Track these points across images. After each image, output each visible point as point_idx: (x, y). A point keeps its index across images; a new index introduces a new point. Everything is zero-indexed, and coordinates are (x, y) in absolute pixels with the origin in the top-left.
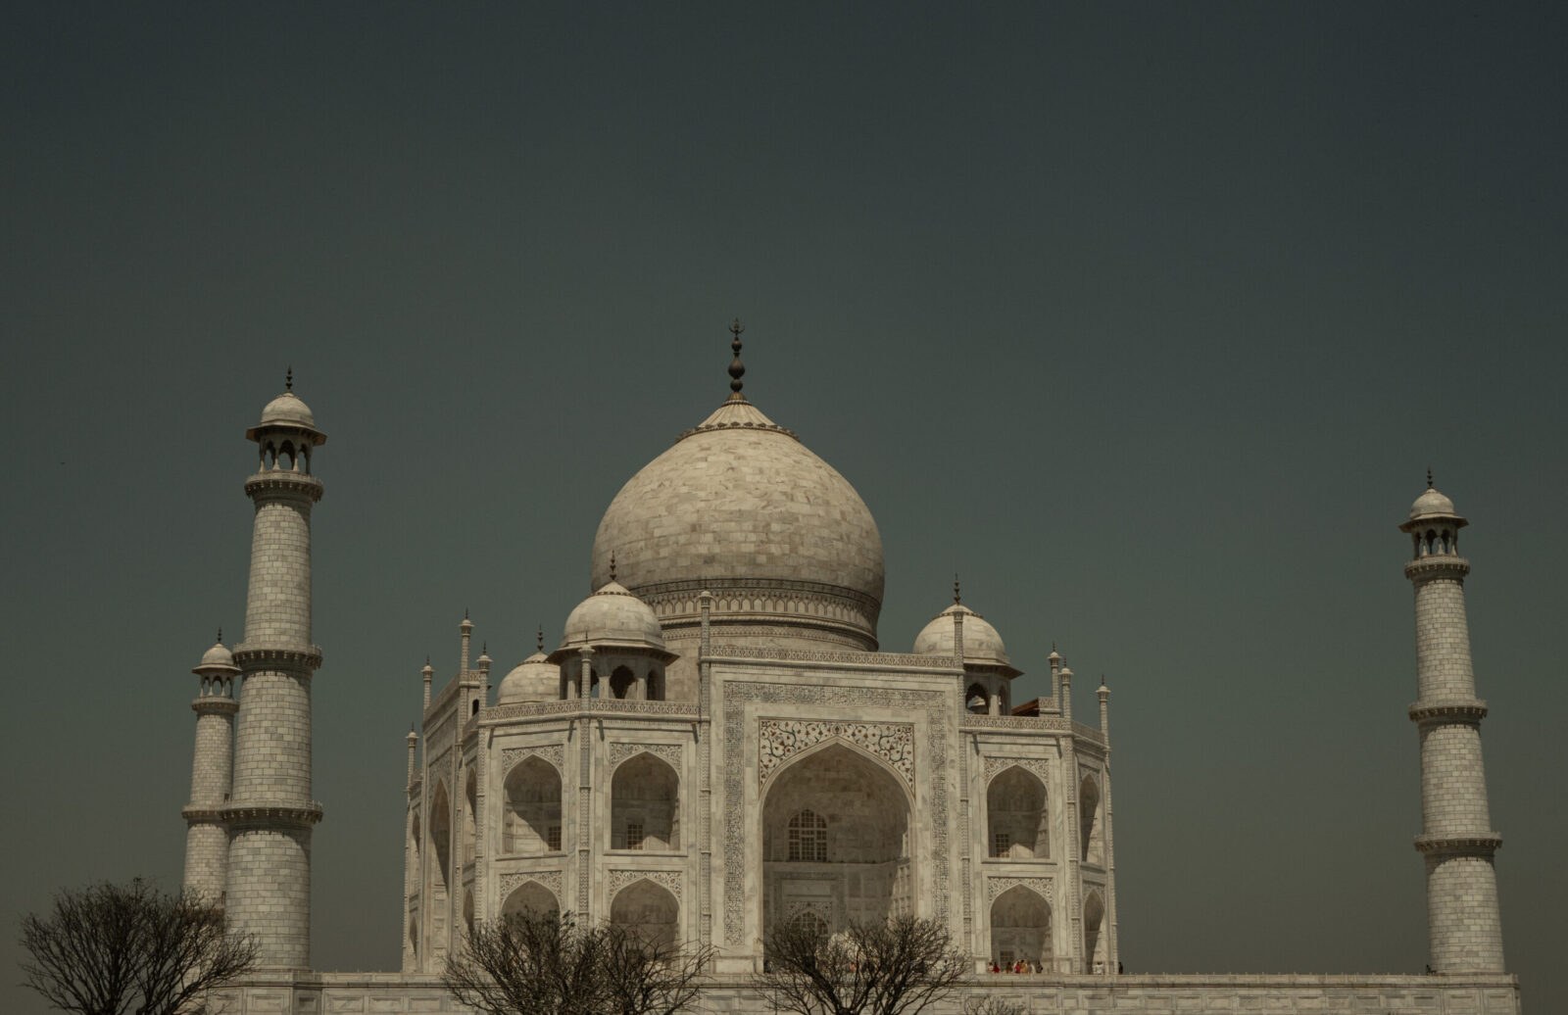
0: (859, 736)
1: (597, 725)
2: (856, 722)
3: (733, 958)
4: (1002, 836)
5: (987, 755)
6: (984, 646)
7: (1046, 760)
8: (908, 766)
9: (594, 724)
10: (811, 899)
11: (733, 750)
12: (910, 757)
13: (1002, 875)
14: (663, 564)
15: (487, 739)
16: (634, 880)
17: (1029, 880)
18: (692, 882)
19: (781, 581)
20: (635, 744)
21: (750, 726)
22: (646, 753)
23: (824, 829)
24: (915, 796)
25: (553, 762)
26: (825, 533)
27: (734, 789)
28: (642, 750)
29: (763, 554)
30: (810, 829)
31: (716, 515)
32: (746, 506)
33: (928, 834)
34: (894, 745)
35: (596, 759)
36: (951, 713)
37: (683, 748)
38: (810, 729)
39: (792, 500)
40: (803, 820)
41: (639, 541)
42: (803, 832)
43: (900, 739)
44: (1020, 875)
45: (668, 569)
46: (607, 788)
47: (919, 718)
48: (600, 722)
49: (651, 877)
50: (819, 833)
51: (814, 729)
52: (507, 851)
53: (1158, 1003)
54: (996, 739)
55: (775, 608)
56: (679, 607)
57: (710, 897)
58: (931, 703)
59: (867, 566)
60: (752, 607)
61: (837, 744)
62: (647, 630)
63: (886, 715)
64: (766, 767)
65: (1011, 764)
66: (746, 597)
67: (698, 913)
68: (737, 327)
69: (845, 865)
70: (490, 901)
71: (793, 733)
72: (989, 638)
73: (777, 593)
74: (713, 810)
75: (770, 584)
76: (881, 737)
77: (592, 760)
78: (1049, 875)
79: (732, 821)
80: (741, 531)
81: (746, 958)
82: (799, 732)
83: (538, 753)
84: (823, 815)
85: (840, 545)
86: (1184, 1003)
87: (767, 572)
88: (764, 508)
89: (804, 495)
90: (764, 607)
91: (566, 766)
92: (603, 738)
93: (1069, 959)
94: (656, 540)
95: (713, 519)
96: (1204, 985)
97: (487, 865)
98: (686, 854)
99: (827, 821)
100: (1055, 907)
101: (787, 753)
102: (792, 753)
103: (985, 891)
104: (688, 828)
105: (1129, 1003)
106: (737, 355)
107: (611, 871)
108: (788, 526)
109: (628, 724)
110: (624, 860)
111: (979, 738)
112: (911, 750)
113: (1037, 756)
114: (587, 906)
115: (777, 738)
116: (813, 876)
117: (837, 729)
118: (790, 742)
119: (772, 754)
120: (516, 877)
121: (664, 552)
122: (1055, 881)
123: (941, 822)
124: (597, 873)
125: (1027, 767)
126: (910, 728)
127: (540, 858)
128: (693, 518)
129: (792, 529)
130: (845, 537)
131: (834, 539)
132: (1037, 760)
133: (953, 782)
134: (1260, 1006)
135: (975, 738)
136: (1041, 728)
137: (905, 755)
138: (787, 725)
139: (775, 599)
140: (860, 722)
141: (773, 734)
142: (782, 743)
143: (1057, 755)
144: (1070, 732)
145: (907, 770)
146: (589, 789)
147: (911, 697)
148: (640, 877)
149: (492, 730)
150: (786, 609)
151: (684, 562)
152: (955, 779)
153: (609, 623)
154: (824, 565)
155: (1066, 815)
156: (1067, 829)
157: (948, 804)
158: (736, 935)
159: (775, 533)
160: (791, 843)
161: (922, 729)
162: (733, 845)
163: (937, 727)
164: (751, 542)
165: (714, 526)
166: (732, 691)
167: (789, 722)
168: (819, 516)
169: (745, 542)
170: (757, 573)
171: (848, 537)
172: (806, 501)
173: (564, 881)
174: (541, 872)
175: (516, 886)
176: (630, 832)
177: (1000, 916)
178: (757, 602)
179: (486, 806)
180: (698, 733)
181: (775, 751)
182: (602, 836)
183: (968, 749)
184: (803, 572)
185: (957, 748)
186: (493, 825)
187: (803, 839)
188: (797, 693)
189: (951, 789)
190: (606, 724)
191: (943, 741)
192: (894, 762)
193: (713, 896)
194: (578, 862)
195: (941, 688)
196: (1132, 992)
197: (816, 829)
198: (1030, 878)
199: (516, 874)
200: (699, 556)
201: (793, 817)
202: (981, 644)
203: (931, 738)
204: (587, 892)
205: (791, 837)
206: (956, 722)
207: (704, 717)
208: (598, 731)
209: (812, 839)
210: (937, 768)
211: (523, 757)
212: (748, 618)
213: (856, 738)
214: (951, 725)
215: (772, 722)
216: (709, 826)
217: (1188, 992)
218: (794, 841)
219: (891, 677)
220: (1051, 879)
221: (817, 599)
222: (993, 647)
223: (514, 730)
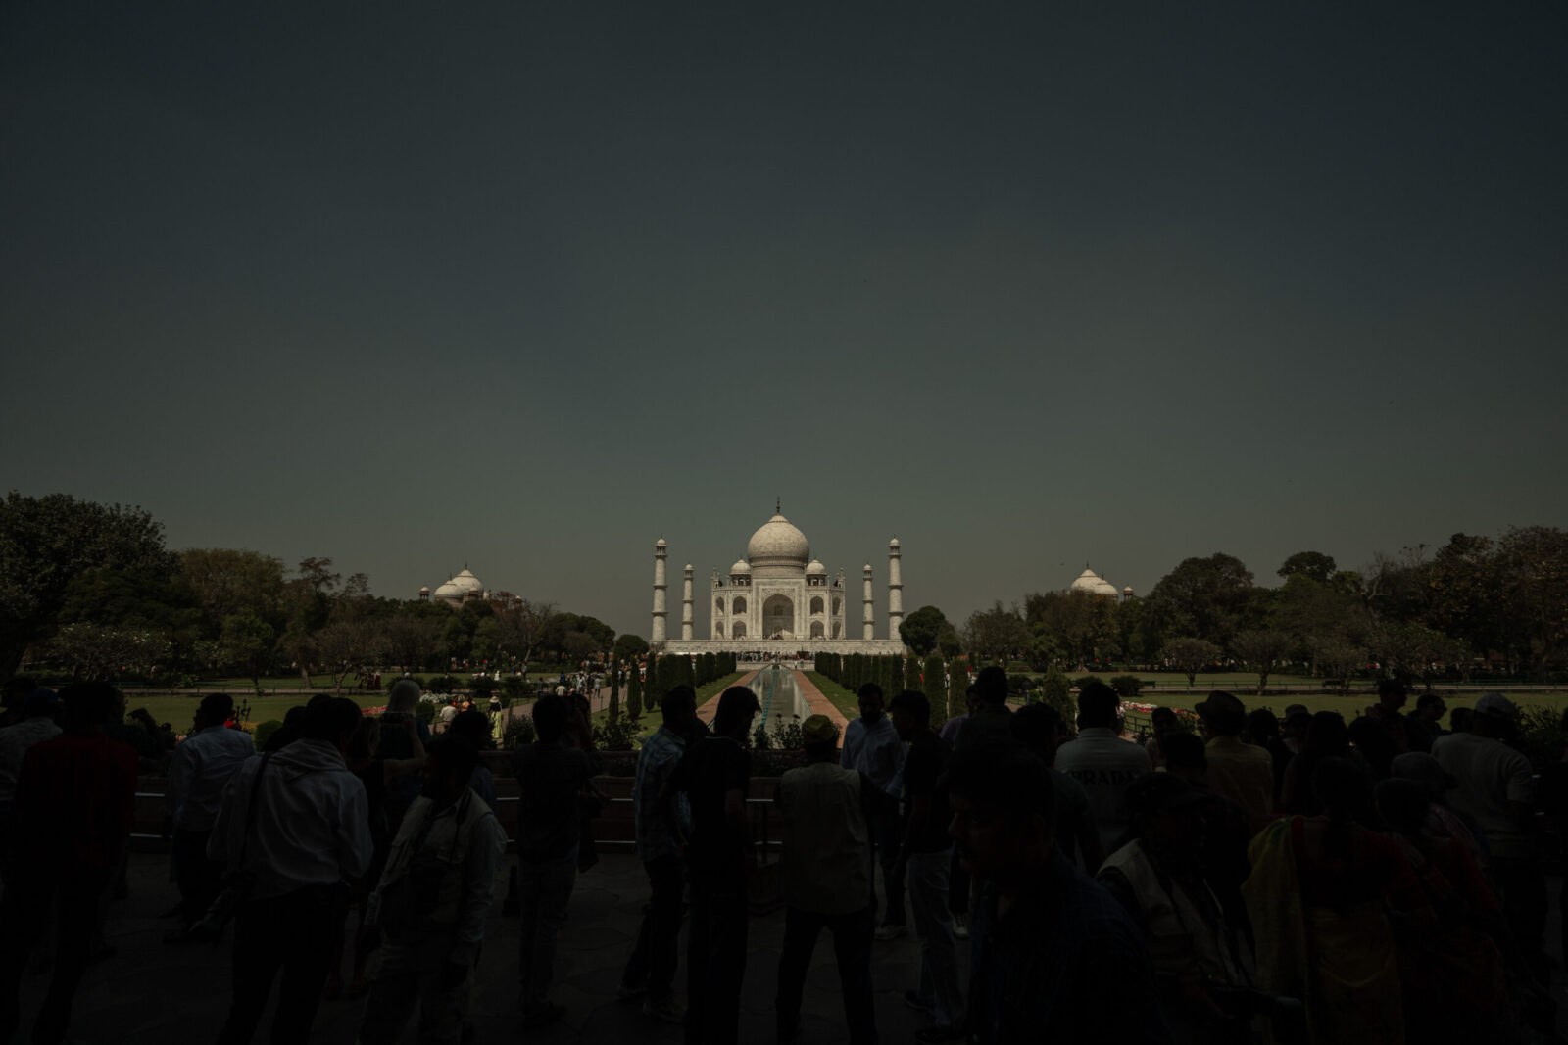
2: (783, 589)
4: (814, 610)
5: (811, 594)
7: (824, 594)
10: (779, 623)
11: (757, 595)
13: (813, 617)
16: (738, 621)
19: (780, 557)
20: (738, 594)
21: (760, 590)
22: (740, 596)
24: (795, 603)
25: (723, 598)
27: (757, 603)
29: (776, 551)
33: (798, 611)
34: (791, 593)
35: (730, 598)
36: (804, 586)
37: (747, 595)
38: (773, 590)
39: (788, 537)
40: (771, 608)
42: (771, 611)
43: (792, 591)
44: (818, 618)
45: (754, 555)
46: (733, 603)
47: (796, 587)
52: (717, 615)
54: (813, 591)
55: (779, 562)
57: (752, 624)
61: (779, 593)
62: (748, 570)
63: (789, 587)
64: (764, 598)
65: (816, 596)
66: (772, 560)
67: (750, 627)
68: (778, 498)
70: (714, 625)
71: (770, 591)
72: (819, 568)
73: (779, 559)
74: (753, 607)
75: (777, 557)
76: (788, 591)
78: (824, 618)
79: (757, 609)
87: (776, 555)
89: (790, 536)
90: (774, 562)
92: (731, 594)
93: (827, 635)
94: (754, 549)
95: (767, 544)
97: (713, 618)
98: (748, 615)
100: (825, 624)
101: (768, 595)
104: (748, 610)
106: (778, 505)
107: (733, 619)
109: (736, 590)
110: (736, 617)
114: (728, 626)
115: (766, 593)
116: (779, 618)
117: (779, 590)
118: (769, 593)
119: (765, 596)
121: (756, 551)
123: (800, 608)
124: (730, 619)
125: (820, 596)
126: (794, 589)
127: (722, 616)
130: (799, 545)
131: (797, 546)
132: (822, 595)
135: (808, 591)
136: (823, 588)
137: (793, 595)
141: (765, 591)
143: (826, 594)
144: (830, 589)
145: (793, 598)
146: (730, 603)
147: (794, 583)
150: (781, 562)
151: (759, 553)
152: (804, 599)
153: (741, 569)
155: (827, 606)
156: (828, 609)
157: (802, 604)
162: (757, 614)
163: (800, 589)
165: (768, 546)
166: (757, 584)
167: (769, 589)
170: (774, 555)
171: (794, 546)
173: (725, 621)
174: (721, 619)
175: (717, 622)
177: (813, 626)
180: (750, 592)
182: (731, 612)
183: (807, 593)
185: (804, 593)
187: (778, 611)
188: (771, 583)
189: (803, 601)
190: (732, 591)
191: (801, 592)
192: (791, 596)
194: (727, 618)
195: (801, 581)
197: (781, 609)
198: (820, 619)
199: (718, 619)
200: (764, 552)
201: (769, 608)
203: (799, 591)
204: (728, 623)
205: (769, 612)
207: (751, 588)
208: (730, 592)
210: (800, 597)
211: (718, 597)
212: (773, 565)
213: (783, 592)
214: (803, 588)
215: (766, 589)
216: (752, 610)
219: (790, 579)
221: (788, 560)
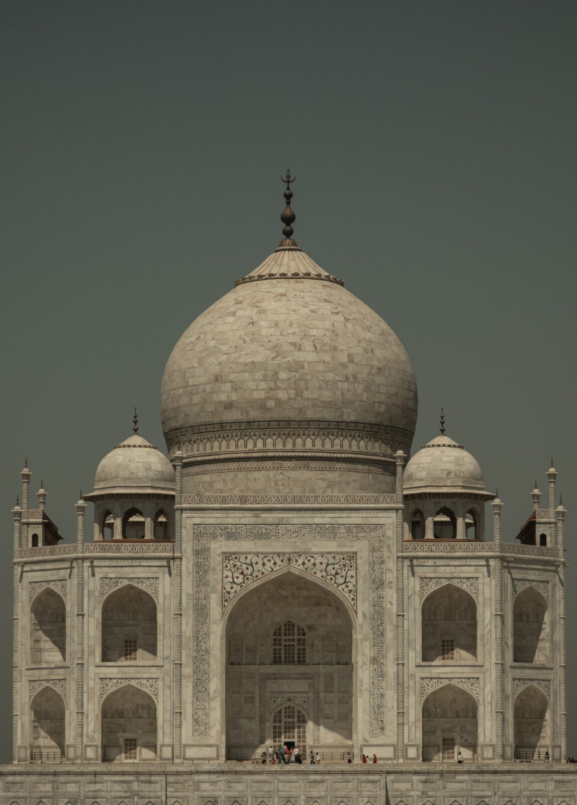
0: (308, 565)
1: (89, 564)
2: (306, 553)
3: (200, 746)
4: (448, 641)
5: (423, 576)
6: (452, 475)
7: (477, 578)
8: (351, 587)
9: (87, 564)
10: (291, 695)
11: (201, 580)
12: (353, 581)
13: (433, 677)
14: (195, 409)
15: (19, 573)
16: (120, 686)
17: (458, 680)
18: (167, 686)
19: (289, 422)
20: (120, 578)
21: (215, 560)
22: (130, 585)
23: (304, 637)
24: (356, 613)
25: (61, 594)
26: (330, 376)
27: (201, 612)
28: (126, 583)
29: (271, 399)
30: (291, 637)
31: (234, 366)
32: (258, 359)
33: (367, 644)
34: (339, 571)
35: (89, 591)
36: (390, 542)
37: (160, 580)
38: (266, 561)
39: (300, 349)
40: (285, 630)
41: (179, 388)
42: (285, 640)
43: (344, 566)
44: (449, 676)
45: (199, 413)
46: (98, 614)
47: (361, 547)
48: (92, 562)
49: (133, 683)
50: (299, 640)
51: (269, 561)
52: (34, 662)
53: (481, 786)
54: (431, 562)
55: (284, 445)
56: (208, 445)
57: (181, 698)
58: (372, 534)
59: (376, 400)
60: (265, 445)
61: (289, 571)
62: (155, 477)
63: (332, 546)
64: (229, 593)
65: (445, 583)
66: (260, 437)
67: (172, 711)
68: (289, 177)
69: (321, 666)
70: (23, 702)
71: (251, 565)
72: (458, 467)
73: (286, 432)
74: (184, 628)
75: (279, 425)
76: (328, 565)
77: (86, 592)
78: (476, 675)
79: (199, 637)
80: (254, 380)
81: (211, 746)
82: (257, 563)
83: (52, 586)
84: (303, 625)
85: (345, 385)
86: (505, 786)
87: (275, 415)
88: (273, 358)
89: (311, 343)
90: (273, 445)
91: (69, 597)
92: (93, 575)
93: (491, 746)
94: (190, 388)
95: (231, 370)
96: (523, 772)
97: (21, 673)
98: (162, 664)
99: (306, 630)
100: (481, 702)
101: (246, 581)
102: (250, 581)
103: (418, 689)
104: (164, 644)
105: (457, 786)
106: (288, 203)
107: (101, 679)
108: (293, 374)
109: (114, 563)
110: (111, 670)
111: (415, 562)
112: (354, 574)
113: (468, 575)
114: (82, 707)
115: (238, 569)
116: (293, 676)
117: (289, 560)
118: (249, 572)
119: (234, 582)
120: (38, 683)
121: (196, 399)
122: (481, 680)
123: (379, 634)
124: (90, 680)
125: (459, 585)
126: (353, 556)
127: (53, 668)
128: (215, 370)
129: (298, 375)
130: (351, 378)
131: (338, 381)
132: (468, 578)
133: (389, 599)
134: (573, 789)
135: (412, 562)
136: (472, 551)
137: (348, 579)
138: (246, 558)
139: (284, 437)
140: (309, 553)
141: (235, 566)
142: (242, 573)
143: (486, 574)
144: (498, 554)
145: (350, 591)
146: (83, 615)
147: (355, 530)
148: (125, 683)
149: (23, 567)
150: (294, 445)
151: (210, 408)
152: (392, 597)
153: (122, 473)
154: (327, 405)
155: (493, 624)
156: (494, 637)
157: (386, 618)
158: (203, 728)
159: (282, 381)
160: (275, 650)
161: (364, 556)
162: (201, 657)
163: (376, 555)
164: (262, 390)
165: (232, 377)
166: (200, 532)
167: (248, 556)
168: (324, 362)
169: (256, 390)
170: (267, 416)
171: (355, 377)
172: (313, 349)
173: (68, 687)
174: (53, 680)
175: (39, 690)
176: (126, 646)
177: (428, 711)
178: (269, 441)
179: (20, 626)
180: (172, 568)
181: (236, 580)
182: (94, 652)
183: (405, 571)
184: (308, 412)
185: (395, 571)
186: (24, 641)
187: (286, 646)
188: (255, 531)
189: (389, 606)
190: (96, 563)
191: (382, 566)
192: (339, 585)
193: (183, 699)
194: (76, 672)
195: (382, 521)
196: (459, 778)
197: (296, 637)
198: (459, 678)
199: (38, 680)
200: (220, 402)
201: (277, 627)
202: (448, 474)
203: (372, 564)
204: (82, 696)
205: (275, 644)
206: (394, 550)
207: (177, 554)
208: (90, 569)
209: (293, 646)
210: (377, 589)
211: (43, 589)
212: (260, 455)
213: (306, 566)
214: (390, 552)
215: (234, 556)
216: (181, 642)
217: (509, 777)
218: (277, 647)
219: (337, 514)
220: (478, 679)
221: (324, 434)
222: (461, 475)
223: (37, 567)
